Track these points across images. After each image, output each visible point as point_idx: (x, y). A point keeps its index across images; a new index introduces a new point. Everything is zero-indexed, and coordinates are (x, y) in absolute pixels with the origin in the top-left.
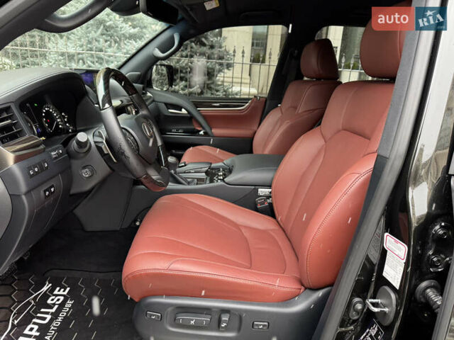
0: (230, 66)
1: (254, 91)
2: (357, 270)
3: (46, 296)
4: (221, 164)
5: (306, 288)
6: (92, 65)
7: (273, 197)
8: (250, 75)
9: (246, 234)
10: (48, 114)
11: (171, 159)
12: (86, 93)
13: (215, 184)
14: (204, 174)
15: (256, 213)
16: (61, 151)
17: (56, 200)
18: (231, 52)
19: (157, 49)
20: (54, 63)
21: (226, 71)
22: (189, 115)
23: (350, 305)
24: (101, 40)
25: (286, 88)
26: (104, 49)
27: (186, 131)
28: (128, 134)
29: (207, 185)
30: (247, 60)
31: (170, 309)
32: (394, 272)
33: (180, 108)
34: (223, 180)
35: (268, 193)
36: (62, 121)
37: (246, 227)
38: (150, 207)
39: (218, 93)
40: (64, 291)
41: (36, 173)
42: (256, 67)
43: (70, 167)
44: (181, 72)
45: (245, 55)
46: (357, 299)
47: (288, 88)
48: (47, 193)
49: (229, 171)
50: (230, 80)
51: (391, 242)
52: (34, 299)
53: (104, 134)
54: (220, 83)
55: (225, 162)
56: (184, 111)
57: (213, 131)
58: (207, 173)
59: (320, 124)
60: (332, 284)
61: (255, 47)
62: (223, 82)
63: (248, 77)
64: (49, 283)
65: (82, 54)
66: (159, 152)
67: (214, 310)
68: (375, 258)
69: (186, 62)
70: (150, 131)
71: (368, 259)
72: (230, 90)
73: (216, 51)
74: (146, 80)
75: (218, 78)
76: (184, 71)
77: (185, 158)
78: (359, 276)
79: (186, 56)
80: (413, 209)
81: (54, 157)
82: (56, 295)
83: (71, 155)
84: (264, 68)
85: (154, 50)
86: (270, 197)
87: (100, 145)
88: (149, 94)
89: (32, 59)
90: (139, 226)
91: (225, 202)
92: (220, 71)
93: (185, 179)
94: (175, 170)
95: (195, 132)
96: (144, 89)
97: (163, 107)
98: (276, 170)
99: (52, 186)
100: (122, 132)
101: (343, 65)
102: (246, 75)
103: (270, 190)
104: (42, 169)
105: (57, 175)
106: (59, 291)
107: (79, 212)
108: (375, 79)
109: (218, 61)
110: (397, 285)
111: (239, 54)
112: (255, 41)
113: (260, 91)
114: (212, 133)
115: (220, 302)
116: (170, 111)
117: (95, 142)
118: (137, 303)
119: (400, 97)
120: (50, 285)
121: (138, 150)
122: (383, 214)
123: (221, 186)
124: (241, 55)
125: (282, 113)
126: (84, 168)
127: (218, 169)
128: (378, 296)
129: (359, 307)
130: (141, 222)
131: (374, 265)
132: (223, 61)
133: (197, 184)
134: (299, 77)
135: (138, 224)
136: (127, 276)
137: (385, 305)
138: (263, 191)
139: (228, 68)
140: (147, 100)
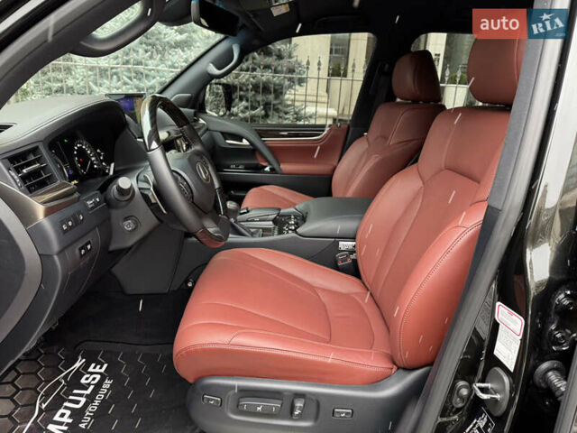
0: (303, 82)
1: (332, 112)
2: (462, 346)
3: (79, 374)
4: (292, 210)
5: (398, 368)
6: (129, 81)
7: (358, 251)
8: (327, 91)
9: (325, 298)
10: (81, 152)
11: (231, 205)
12: (126, 124)
13: (285, 236)
14: (271, 223)
15: (336, 272)
16: (98, 200)
17: (92, 260)
18: (304, 63)
19: (211, 65)
20: (82, 80)
21: (297, 87)
22: (251, 147)
23: (453, 390)
24: (140, 50)
25: (375, 112)
26: (143, 61)
27: (247, 168)
28: (179, 178)
29: (276, 237)
30: (324, 73)
31: (231, 393)
32: (508, 350)
33: (239, 138)
34: (295, 231)
35: (351, 247)
36: (97, 159)
37: (324, 290)
38: (206, 264)
39: (287, 116)
40: (101, 368)
41: (70, 228)
42: (336, 82)
43: (109, 219)
44: (241, 89)
45: (322, 67)
46: (461, 383)
47: (377, 113)
48: (83, 251)
49: (302, 219)
50: (303, 98)
51: (503, 313)
52: (65, 378)
53: (151, 178)
54: (289, 103)
55: (297, 207)
56: (245, 142)
57: (281, 166)
58: (275, 221)
59: (416, 161)
60: (431, 363)
61: (334, 55)
62: (294, 101)
63: (326, 94)
64: (82, 358)
65: (117, 68)
66: (216, 196)
67: (285, 393)
68: (484, 332)
69: (247, 77)
70: (205, 173)
71: (475, 332)
72: (303, 112)
73: (284, 62)
74: (198, 104)
75: (287, 96)
76: (244, 88)
77: (247, 203)
78: (465, 353)
79: (247, 70)
80: (532, 272)
81: (90, 206)
82: (92, 373)
83: (109, 204)
84: (345, 83)
85: (208, 65)
86: (355, 252)
87: (146, 192)
88: (202, 121)
89: (53, 75)
90: (192, 288)
91: (297, 258)
92: (290, 87)
93: (248, 229)
94: (235, 218)
95: (260, 169)
96: (195, 115)
97: (219, 137)
98: (361, 218)
99: (89, 243)
100: (173, 175)
101: (447, 79)
102: (322, 91)
103: (354, 243)
104: (77, 222)
105: (94, 228)
106: (95, 368)
107: (118, 270)
108: (487, 105)
109: (287, 76)
110: (511, 366)
111: (314, 66)
112: (334, 48)
113: (340, 112)
114: (281, 169)
115: (293, 384)
116: (228, 141)
117: (140, 189)
118: (191, 384)
119: (517, 134)
120: (84, 360)
121: (193, 197)
122: (494, 278)
123: (292, 237)
124: (317, 67)
125: (369, 145)
126: (126, 219)
127: (289, 216)
128: (488, 379)
129: (465, 392)
130: (194, 283)
131: (484, 341)
132: (294, 76)
133: (263, 236)
134: (390, 97)
135: (190, 285)
136: (179, 352)
137: (497, 391)
138: (344, 245)
139: (300, 84)
140: (200, 129)
